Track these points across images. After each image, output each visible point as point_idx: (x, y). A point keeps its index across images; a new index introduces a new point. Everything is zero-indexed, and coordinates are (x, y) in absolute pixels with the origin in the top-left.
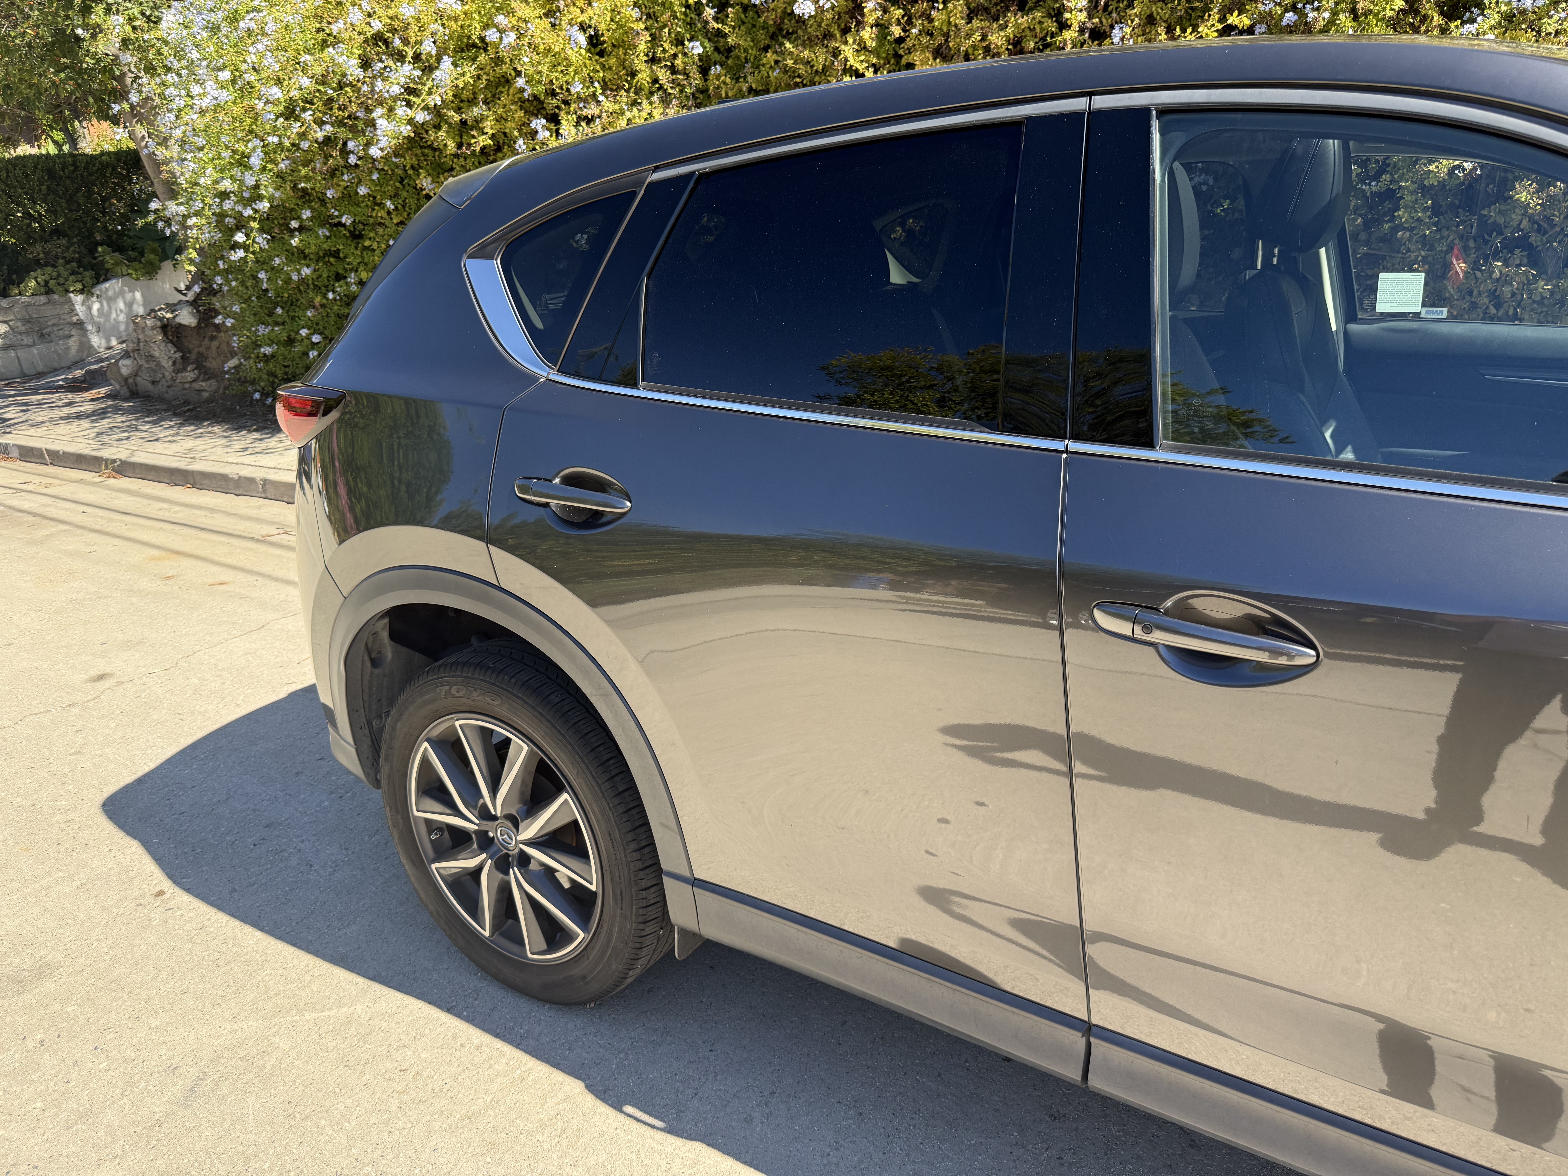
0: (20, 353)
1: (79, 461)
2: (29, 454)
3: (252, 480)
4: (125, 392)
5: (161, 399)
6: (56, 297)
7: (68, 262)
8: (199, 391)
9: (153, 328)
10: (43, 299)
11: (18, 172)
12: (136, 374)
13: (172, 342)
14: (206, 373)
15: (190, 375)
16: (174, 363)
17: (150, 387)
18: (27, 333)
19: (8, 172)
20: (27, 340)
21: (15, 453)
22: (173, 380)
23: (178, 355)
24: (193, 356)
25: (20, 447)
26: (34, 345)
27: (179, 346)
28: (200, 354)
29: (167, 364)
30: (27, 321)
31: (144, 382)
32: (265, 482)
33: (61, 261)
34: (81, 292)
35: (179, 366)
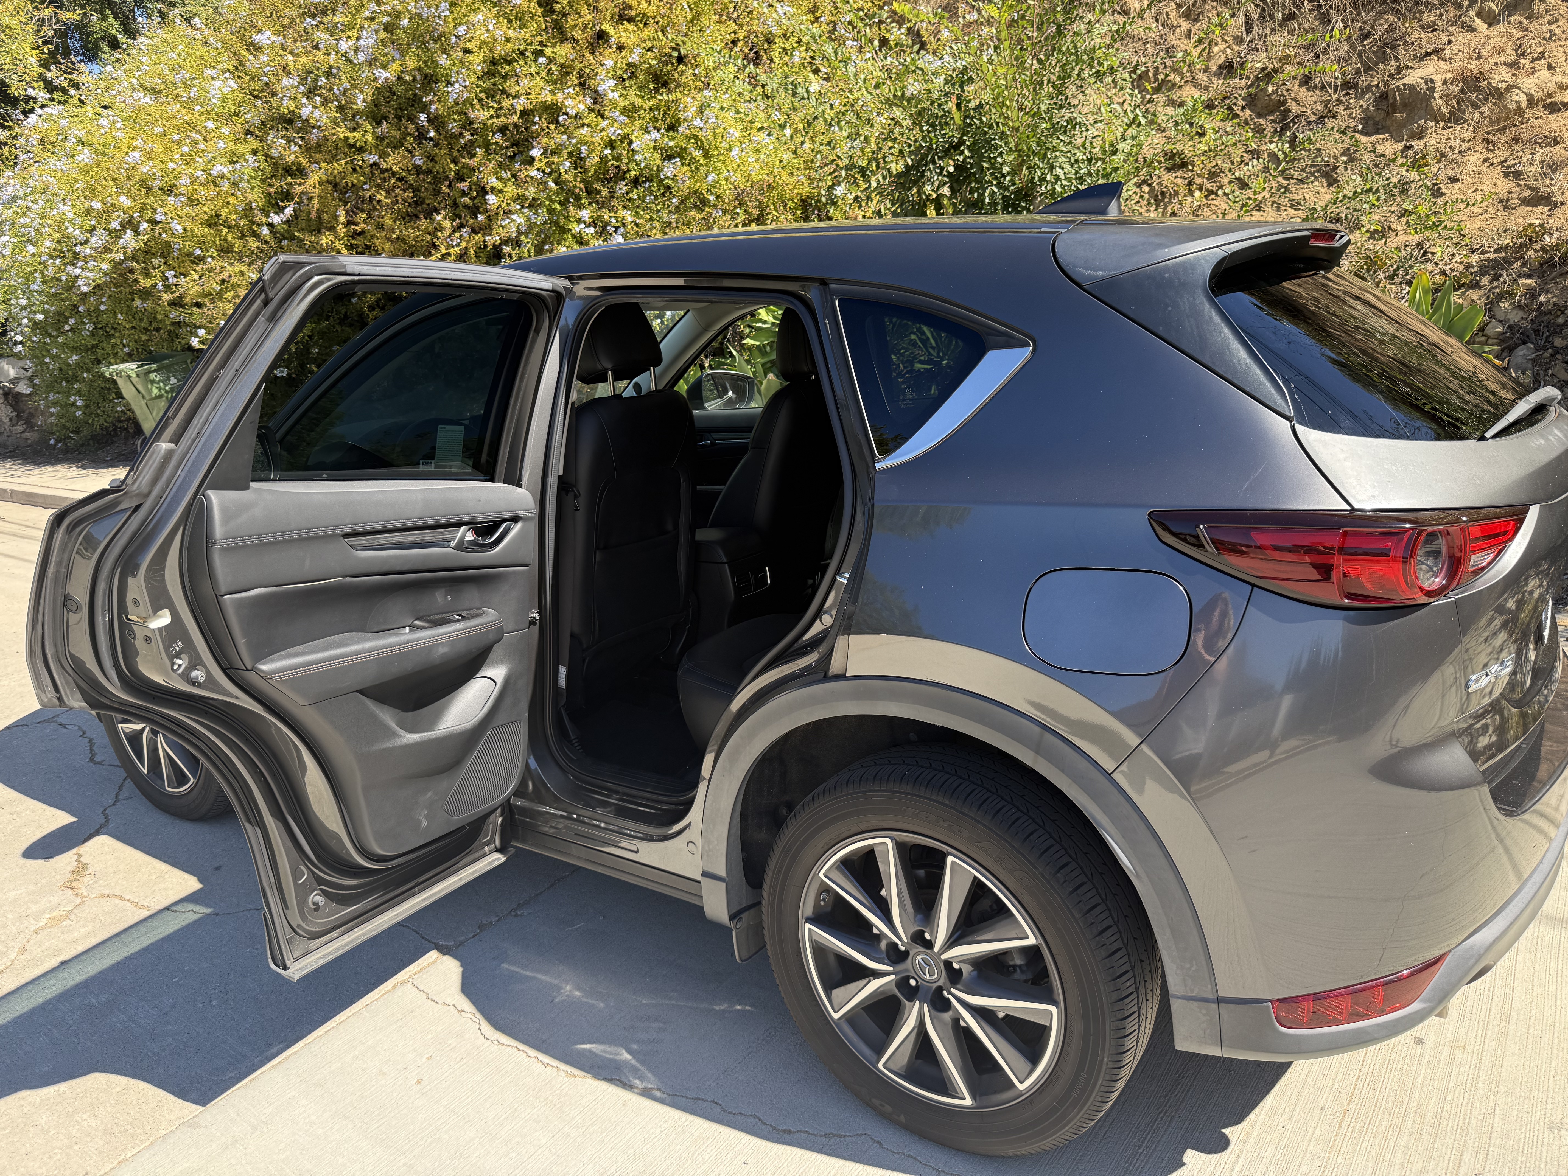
3: (5, 490)
8: (26, 439)
13: (11, 405)
14: (30, 424)
15: (19, 428)
16: (11, 420)
22: (9, 432)
23: (14, 414)
24: (25, 415)
27: (15, 407)
28: (31, 414)
32: (12, 490)
35: (14, 422)
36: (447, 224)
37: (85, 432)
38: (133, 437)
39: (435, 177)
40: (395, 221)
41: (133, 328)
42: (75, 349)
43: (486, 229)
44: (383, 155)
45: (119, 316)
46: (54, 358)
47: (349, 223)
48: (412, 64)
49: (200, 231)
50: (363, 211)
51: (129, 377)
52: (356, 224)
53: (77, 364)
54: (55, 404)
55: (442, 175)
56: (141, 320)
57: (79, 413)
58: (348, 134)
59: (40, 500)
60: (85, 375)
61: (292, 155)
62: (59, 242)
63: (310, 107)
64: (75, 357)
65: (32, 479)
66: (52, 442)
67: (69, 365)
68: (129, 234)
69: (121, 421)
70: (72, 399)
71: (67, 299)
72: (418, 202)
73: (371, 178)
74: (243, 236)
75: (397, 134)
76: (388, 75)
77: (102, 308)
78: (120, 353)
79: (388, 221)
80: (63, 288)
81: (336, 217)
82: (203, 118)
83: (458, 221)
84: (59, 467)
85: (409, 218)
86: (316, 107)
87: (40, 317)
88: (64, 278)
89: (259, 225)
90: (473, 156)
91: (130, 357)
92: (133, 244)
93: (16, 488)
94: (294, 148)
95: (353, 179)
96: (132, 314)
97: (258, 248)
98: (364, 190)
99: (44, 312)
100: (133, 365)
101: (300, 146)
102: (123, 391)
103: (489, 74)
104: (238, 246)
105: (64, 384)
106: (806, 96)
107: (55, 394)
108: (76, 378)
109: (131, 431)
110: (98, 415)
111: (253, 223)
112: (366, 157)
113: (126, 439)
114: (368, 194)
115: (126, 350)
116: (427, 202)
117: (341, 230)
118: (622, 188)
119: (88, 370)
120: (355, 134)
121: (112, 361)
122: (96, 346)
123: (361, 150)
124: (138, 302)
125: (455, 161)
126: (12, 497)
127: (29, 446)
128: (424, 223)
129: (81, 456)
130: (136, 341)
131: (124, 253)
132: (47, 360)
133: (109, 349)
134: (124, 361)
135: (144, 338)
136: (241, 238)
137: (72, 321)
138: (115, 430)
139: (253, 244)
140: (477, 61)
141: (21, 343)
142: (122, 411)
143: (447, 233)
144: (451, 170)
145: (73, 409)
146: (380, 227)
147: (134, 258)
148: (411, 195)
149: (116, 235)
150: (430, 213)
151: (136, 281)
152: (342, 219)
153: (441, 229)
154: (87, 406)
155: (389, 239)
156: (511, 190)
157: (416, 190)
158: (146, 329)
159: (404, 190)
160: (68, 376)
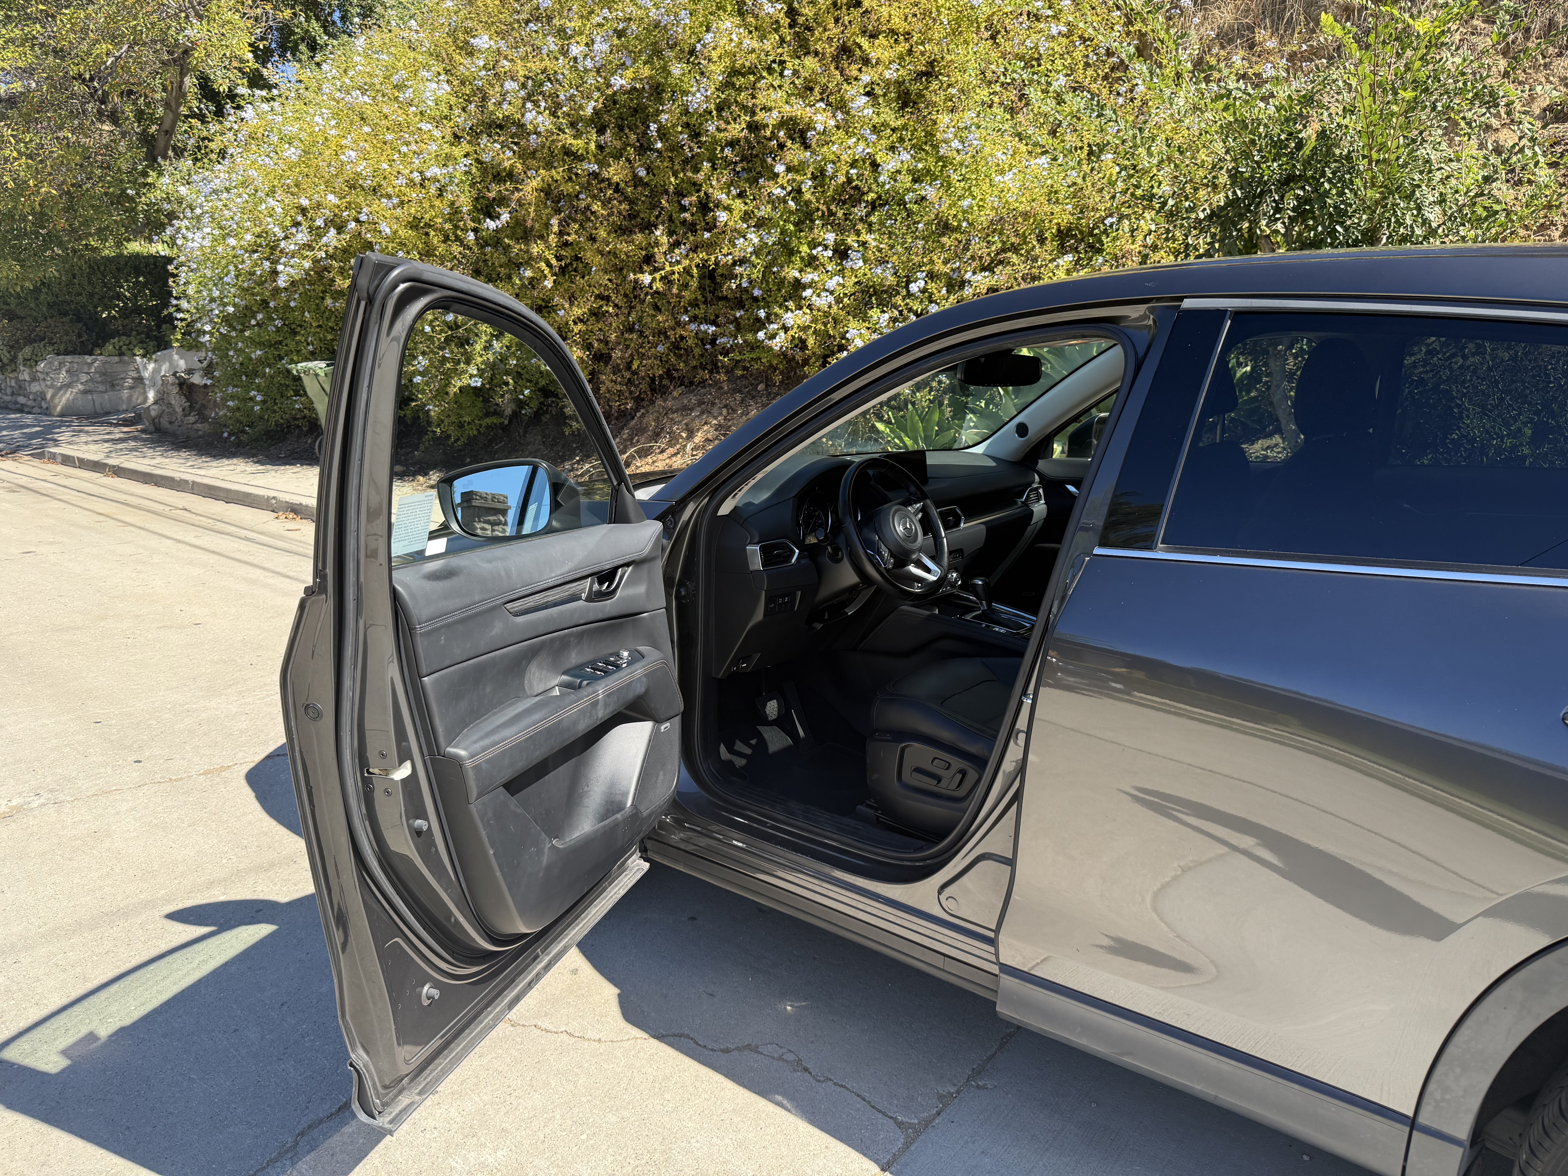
0: (95, 396)
1: (96, 466)
2: (67, 461)
3: (186, 482)
4: (152, 428)
5: (174, 435)
6: (126, 358)
7: (139, 334)
8: (198, 430)
9: (173, 384)
10: (116, 359)
11: (113, 267)
12: (160, 416)
13: (185, 395)
14: (203, 417)
15: (192, 419)
16: (184, 410)
17: (169, 426)
18: (102, 382)
19: (106, 266)
20: (101, 388)
21: (59, 459)
22: (182, 421)
23: (187, 404)
24: (198, 406)
25: (63, 455)
26: (106, 392)
27: (189, 398)
28: (203, 405)
29: (179, 410)
30: (103, 374)
31: (164, 422)
32: (194, 482)
33: (134, 333)
34: (144, 356)
35: (187, 412)
36: (664, 239)
37: (261, 427)
38: (305, 435)
39: (652, 191)
40: (609, 234)
41: (319, 326)
42: (260, 344)
43: (710, 246)
44: (603, 164)
45: (306, 314)
46: (239, 351)
47: (561, 233)
48: (646, 72)
49: (404, 233)
50: (575, 221)
51: (317, 375)
52: (569, 234)
53: (259, 359)
54: (233, 397)
55: (660, 189)
56: (328, 319)
57: (257, 408)
58: (573, 141)
59: (222, 494)
60: (267, 370)
61: (508, 160)
62: (259, 236)
63: (534, 112)
64: (259, 352)
65: (213, 472)
66: (226, 435)
67: (251, 359)
68: (333, 232)
69: (298, 419)
70: (253, 393)
71: (258, 294)
72: (632, 216)
73: (587, 187)
74: (446, 239)
75: (618, 144)
76: (624, 82)
77: (292, 304)
78: (304, 351)
79: (602, 233)
80: (255, 282)
81: (547, 225)
82: (417, 119)
83: (674, 237)
84: (235, 461)
85: (622, 231)
86: (539, 113)
87: (231, 309)
88: (259, 273)
89: (465, 230)
90: (697, 170)
91: (313, 356)
92: (334, 243)
93: (199, 480)
94: (509, 154)
95: (568, 188)
96: (320, 311)
97: (460, 253)
98: (579, 200)
99: (234, 305)
100: (323, 364)
101: (514, 152)
102: (308, 389)
103: (727, 84)
104: (441, 249)
105: (244, 378)
106: (1114, 118)
107: (234, 386)
108: (256, 374)
109: (305, 429)
110: (275, 412)
111: (456, 227)
112: (585, 165)
113: (299, 437)
114: (583, 204)
115: (310, 348)
116: (642, 216)
117: (553, 239)
118: (860, 211)
119: (269, 366)
120: (579, 142)
121: (295, 358)
122: (280, 342)
123: (580, 158)
124: (329, 301)
125: (675, 174)
126: (192, 488)
127: (200, 437)
128: (639, 237)
129: (254, 451)
130: (320, 339)
131: (326, 252)
132: (231, 353)
133: (292, 346)
134: (307, 359)
135: (329, 337)
136: (444, 242)
137: (260, 316)
138: (288, 427)
139: (456, 249)
140: (717, 72)
141: (210, 333)
142: (300, 410)
143: (664, 248)
144: (671, 183)
145: (251, 404)
146: (592, 239)
147: (332, 257)
148: (627, 207)
149: (318, 233)
150: (648, 227)
151: (333, 280)
152: (556, 229)
153: (657, 244)
154: (264, 402)
155: (601, 253)
156: (738, 206)
157: (632, 202)
158: (332, 328)
159: (620, 202)
160: (250, 371)
